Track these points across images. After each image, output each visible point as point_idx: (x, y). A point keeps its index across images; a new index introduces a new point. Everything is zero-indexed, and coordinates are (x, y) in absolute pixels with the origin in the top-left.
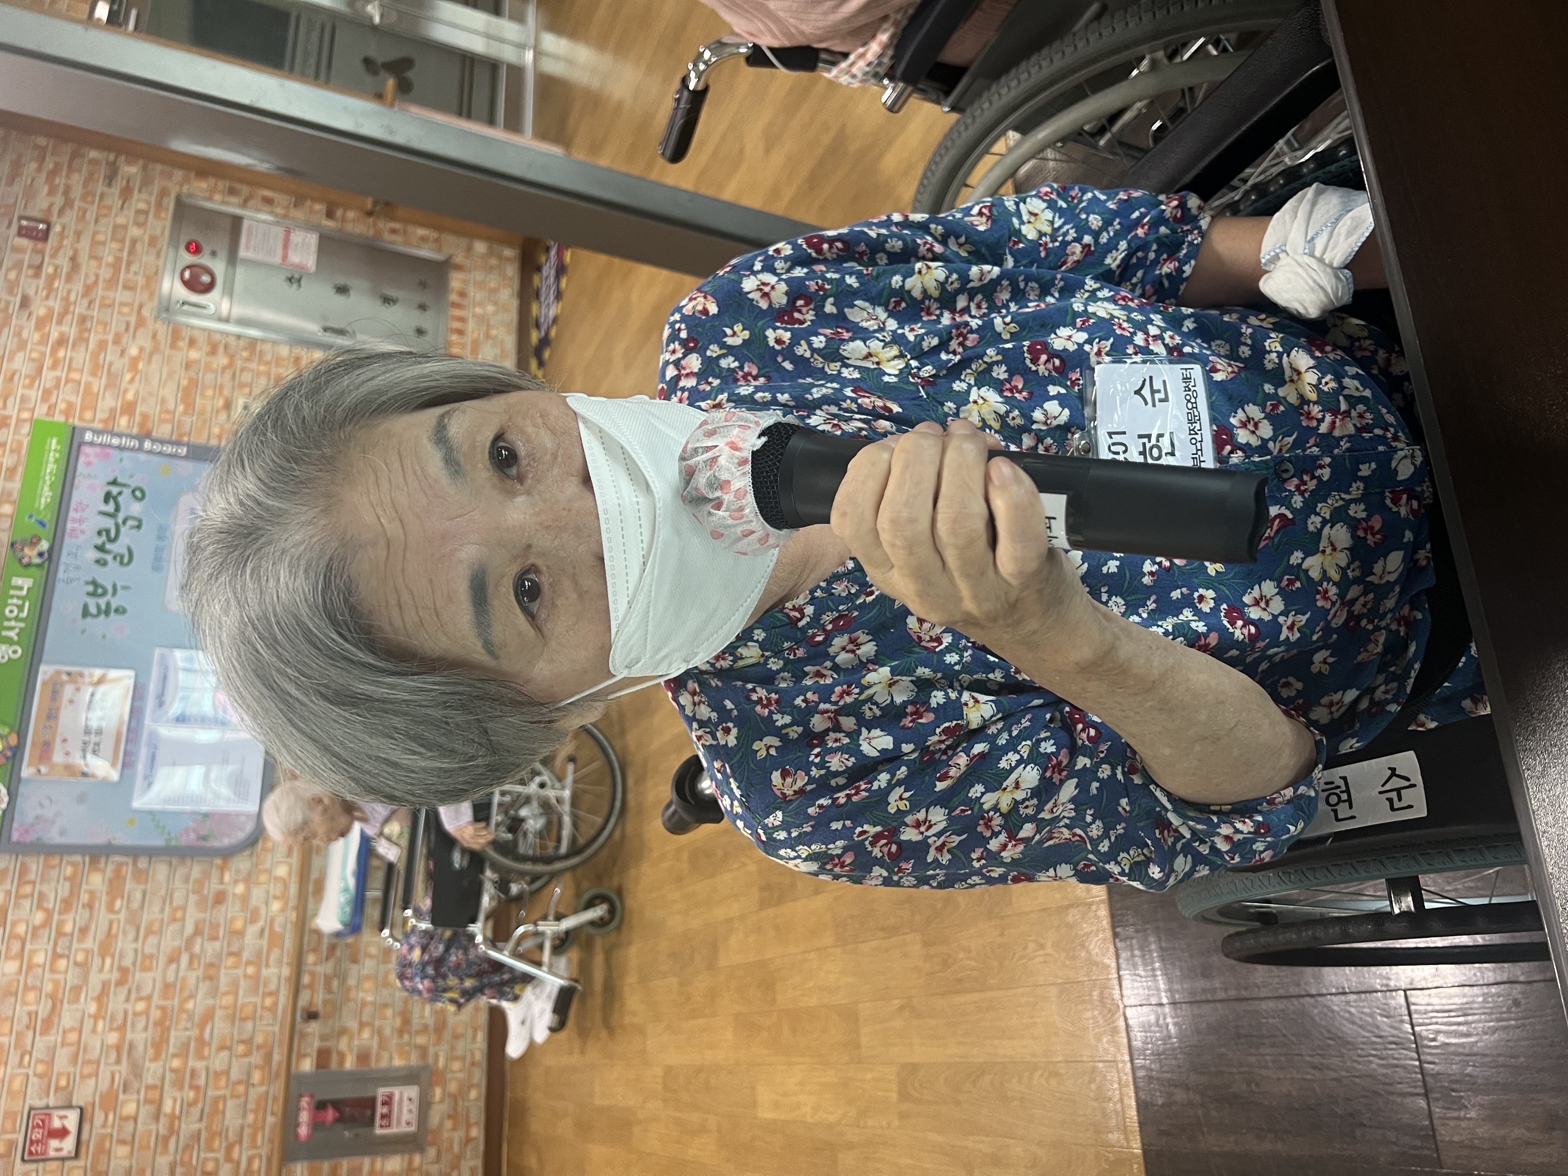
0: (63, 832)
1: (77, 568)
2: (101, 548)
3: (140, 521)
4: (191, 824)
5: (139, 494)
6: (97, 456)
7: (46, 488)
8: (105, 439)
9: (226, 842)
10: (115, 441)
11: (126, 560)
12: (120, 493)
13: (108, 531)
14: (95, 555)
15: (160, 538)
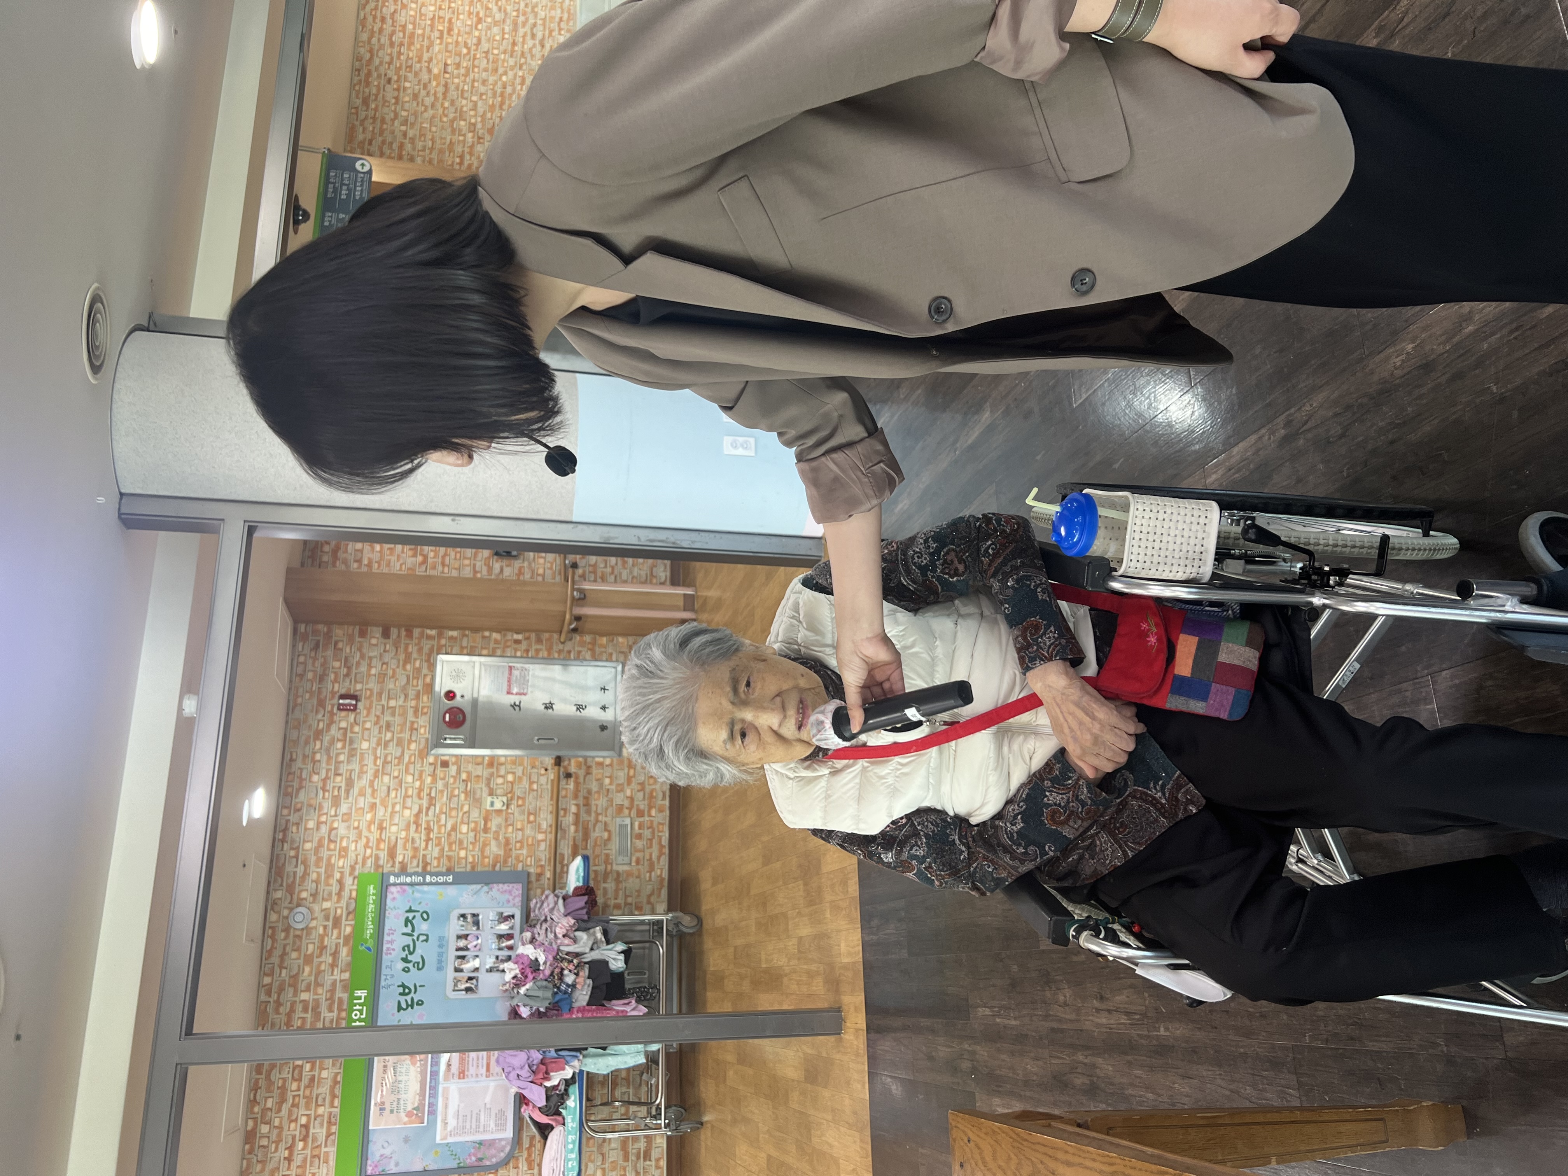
0: (397, 1164)
1: (392, 976)
2: (405, 960)
3: (427, 935)
4: (472, 1151)
5: (426, 916)
6: (398, 892)
7: (370, 923)
8: (403, 879)
9: (494, 1160)
10: (408, 880)
11: (420, 966)
12: (414, 917)
13: (408, 946)
14: (401, 965)
15: (440, 946)
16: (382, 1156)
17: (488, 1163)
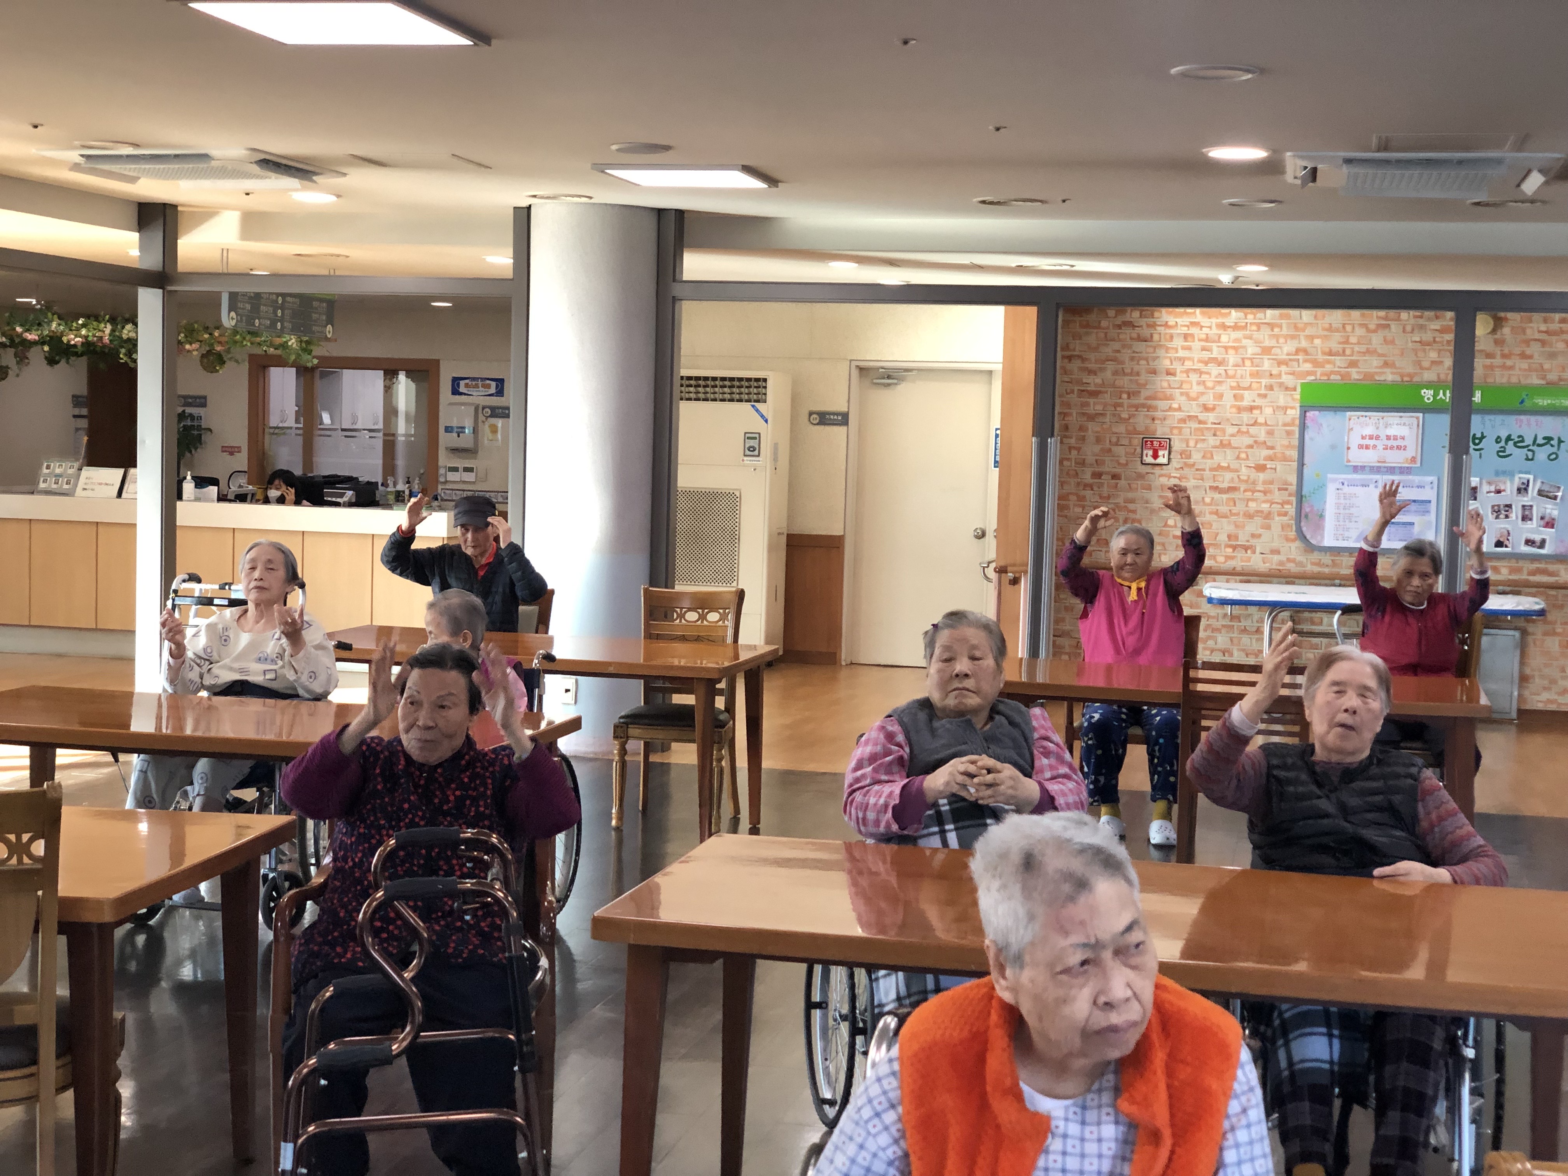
0: (1312, 439)
1: (1493, 427)
2: (1509, 438)
3: (1532, 459)
4: (1315, 509)
5: (1553, 457)
7: (1549, 401)
9: (1304, 529)
11: (1501, 454)
12: (1552, 446)
13: (1523, 441)
14: (1504, 435)
16: (1322, 424)
17: (1302, 524)
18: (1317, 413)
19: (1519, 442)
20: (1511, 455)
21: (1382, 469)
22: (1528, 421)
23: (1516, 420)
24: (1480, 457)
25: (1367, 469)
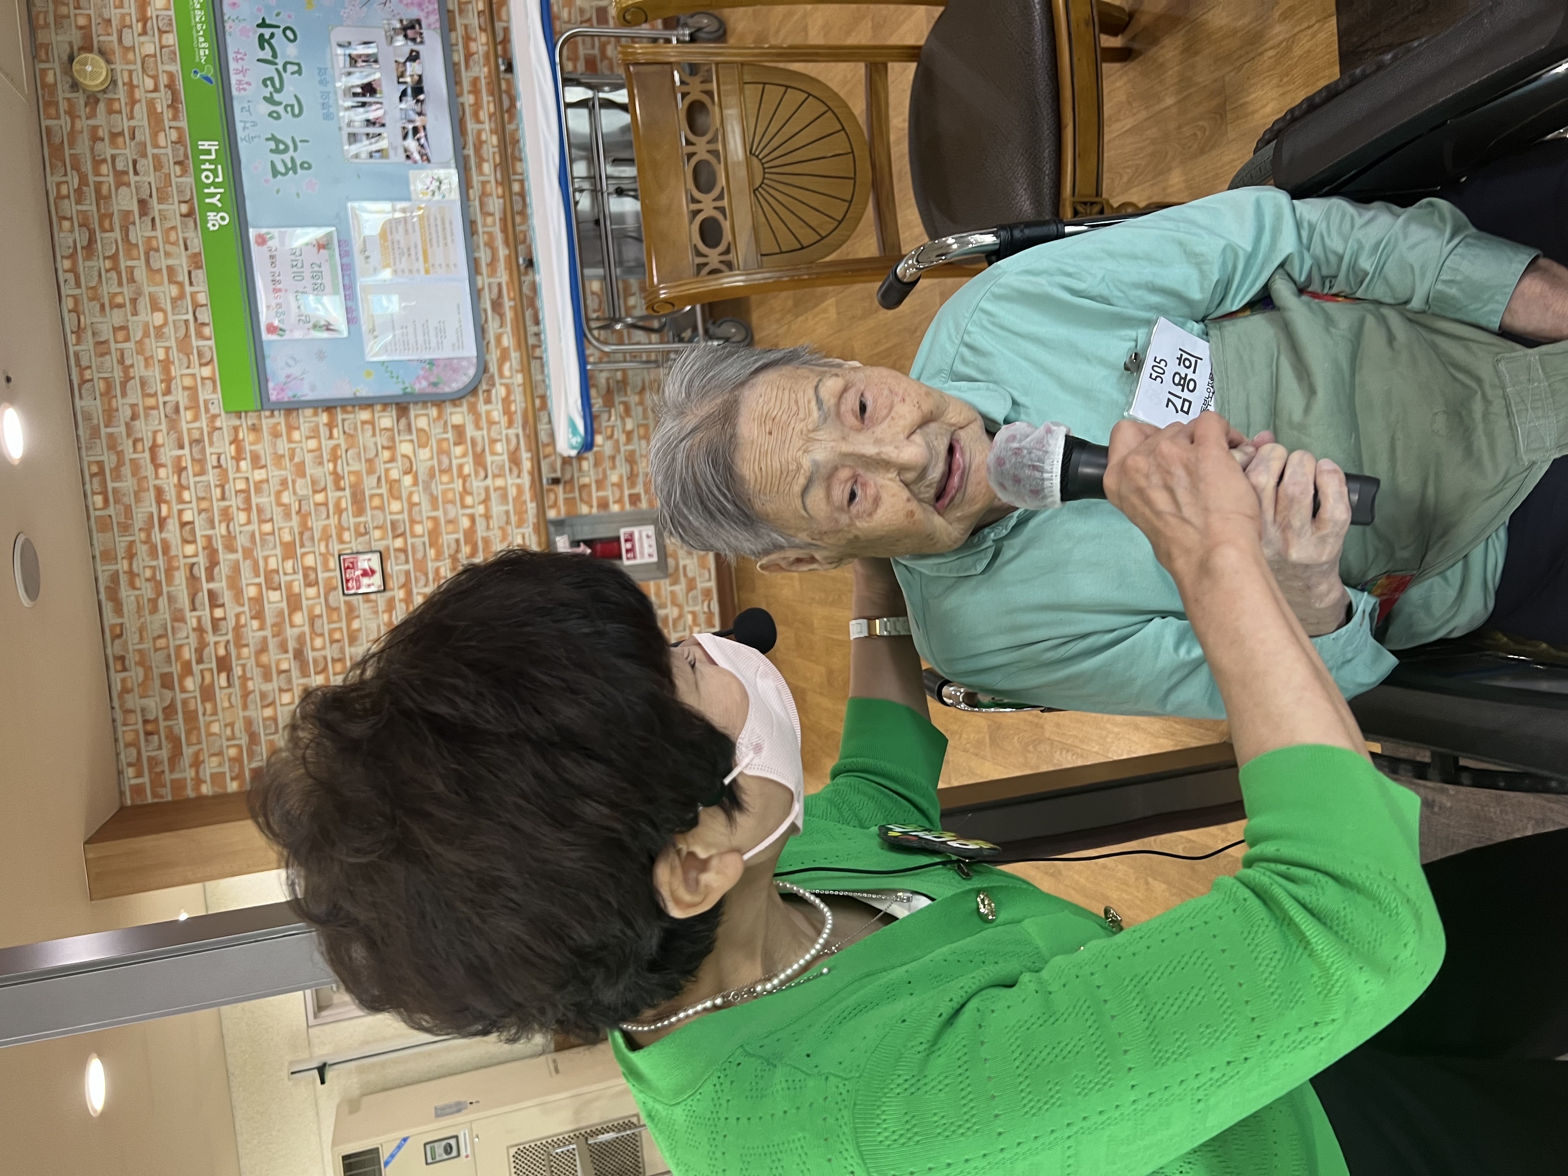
16: (288, 377)
17: (447, 390)
18: (271, 385)
19: (274, 84)
20: (296, 96)
21: (347, 282)
22: (238, 72)
23: (239, 90)
24: (307, 141)
25: (350, 304)
